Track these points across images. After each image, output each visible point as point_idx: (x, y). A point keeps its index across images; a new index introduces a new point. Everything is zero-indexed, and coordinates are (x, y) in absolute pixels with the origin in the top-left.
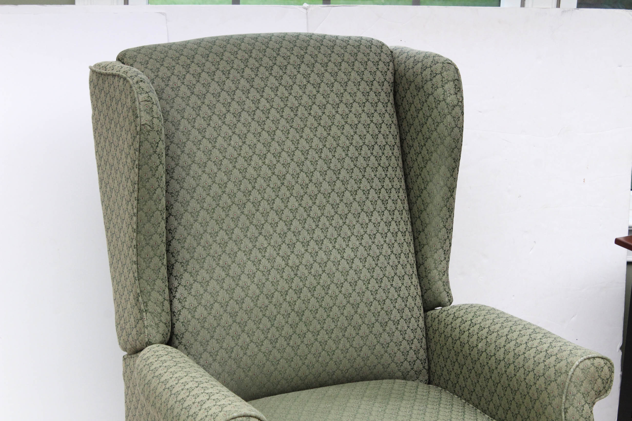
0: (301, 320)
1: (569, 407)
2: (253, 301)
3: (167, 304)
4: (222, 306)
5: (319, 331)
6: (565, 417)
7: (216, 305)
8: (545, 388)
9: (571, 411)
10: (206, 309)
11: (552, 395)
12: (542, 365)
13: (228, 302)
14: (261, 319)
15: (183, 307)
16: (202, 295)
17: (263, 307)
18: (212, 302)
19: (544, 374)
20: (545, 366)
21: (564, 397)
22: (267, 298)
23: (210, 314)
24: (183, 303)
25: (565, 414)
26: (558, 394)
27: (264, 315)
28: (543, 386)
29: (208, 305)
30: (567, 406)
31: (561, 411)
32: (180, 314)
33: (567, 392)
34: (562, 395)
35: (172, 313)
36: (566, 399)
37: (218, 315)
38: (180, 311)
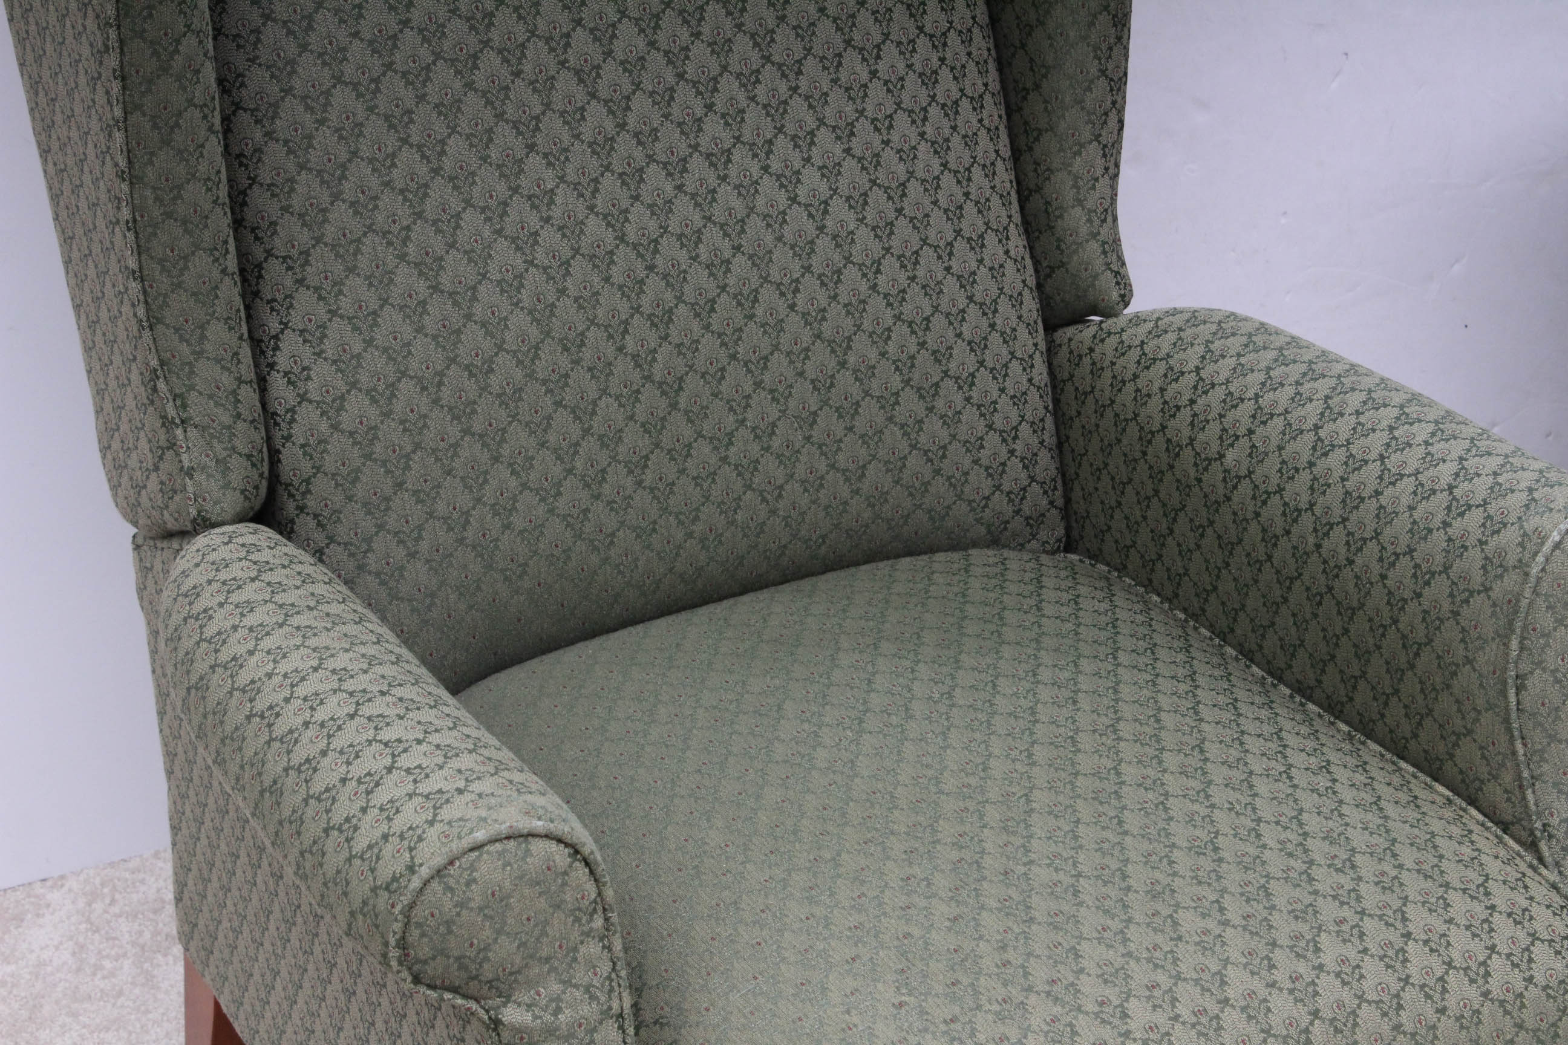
0: (674, 406)
1: (1532, 673)
2: (520, 362)
3: (249, 395)
4: (424, 389)
5: (731, 435)
6: (1518, 703)
7: (407, 387)
8: (1452, 612)
9: (1536, 683)
10: (374, 401)
11: (1474, 634)
12: (1439, 537)
13: (442, 374)
14: (549, 418)
15: (303, 398)
16: (359, 356)
17: (555, 377)
18: (392, 378)
19: (1446, 569)
20: (1450, 540)
21: (1514, 644)
22: (566, 349)
23: (387, 415)
24: (300, 384)
25: (1517, 694)
26: (1496, 632)
27: (558, 404)
28: (1446, 606)
29: (381, 387)
30: (1524, 668)
31: (1504, 683)
32: (293, 420)
33: (1525, 628)
34: (1507, 637)
35: (268, 417)
36: (1522, 648)
37: (413, 417)
38: (292, 410)
